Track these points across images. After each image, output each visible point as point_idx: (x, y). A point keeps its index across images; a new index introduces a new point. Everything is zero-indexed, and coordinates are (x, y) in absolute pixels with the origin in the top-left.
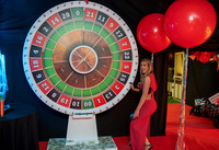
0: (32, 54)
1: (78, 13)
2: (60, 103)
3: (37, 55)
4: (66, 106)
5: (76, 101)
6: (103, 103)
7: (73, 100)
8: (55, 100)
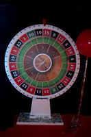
0: (74, 57)
1: (54, 90)
2: (49, 30)
3: (71, 57)
4: (45, 30)
5: (39, 35)
6: (22, 38)
7: (41, 35)
8: (53, 32)
